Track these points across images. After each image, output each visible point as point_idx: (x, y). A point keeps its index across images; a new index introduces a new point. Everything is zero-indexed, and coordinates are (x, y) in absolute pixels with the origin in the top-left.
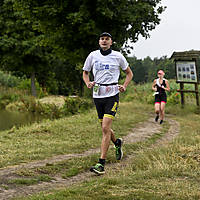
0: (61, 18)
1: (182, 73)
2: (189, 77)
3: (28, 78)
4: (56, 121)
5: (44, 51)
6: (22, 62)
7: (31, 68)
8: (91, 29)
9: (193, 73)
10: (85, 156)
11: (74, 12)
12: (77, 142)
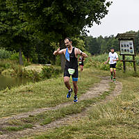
0: (39, 11)
1: (124, 48)
2: (128, 51)
3: (17, 52)
4: (36, 83)
5: (27, 33)
6: (12, 41)
7: (19, 45)
9: (131, 48)
10: (56, 109)
11: (47, 7)
12: (51, 99)
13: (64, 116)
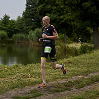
0: (79, 5)
4: (75, 57)
6: (59, 26)
7: (64, 29)
8: (94, 11)
11: (86, 2)
13: (93, 83)
